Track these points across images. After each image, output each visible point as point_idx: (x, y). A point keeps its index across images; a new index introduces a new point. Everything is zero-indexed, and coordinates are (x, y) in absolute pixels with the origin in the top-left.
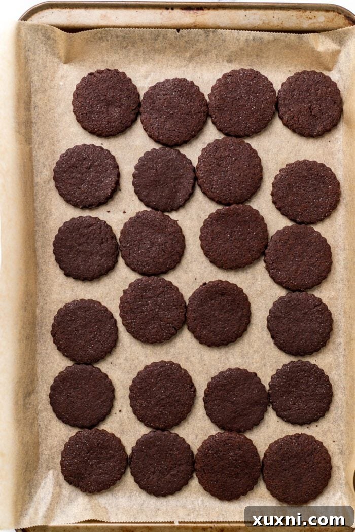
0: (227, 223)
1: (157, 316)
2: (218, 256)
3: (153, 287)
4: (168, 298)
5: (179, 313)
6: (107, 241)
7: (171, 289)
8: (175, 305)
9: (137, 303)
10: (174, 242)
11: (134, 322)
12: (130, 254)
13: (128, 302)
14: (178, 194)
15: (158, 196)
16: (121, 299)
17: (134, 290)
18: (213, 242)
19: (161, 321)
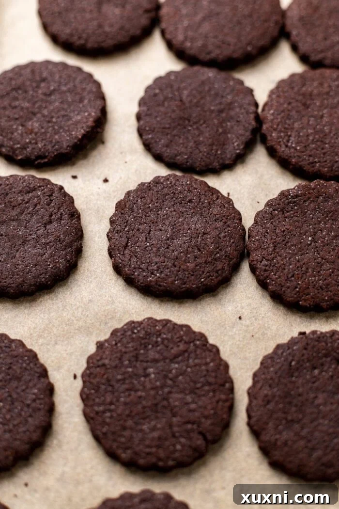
0: (304, 213)
1: (165, 403)
2: (288, 279)
3: (163, 339)
4: (196, 365)
5: (218, 402)
6: (61, 219)
7: (204, 348)
8: (210, 384)
9: (123, 370)
10: (223, 235)
11: (110, 411)
12: (127, 244)
13: (104, 365)
14: (229, 136)
15: (191, 144)
16: (90, 359)
17: (120, 341)
18: (277, 250)
19: (174, 415)
